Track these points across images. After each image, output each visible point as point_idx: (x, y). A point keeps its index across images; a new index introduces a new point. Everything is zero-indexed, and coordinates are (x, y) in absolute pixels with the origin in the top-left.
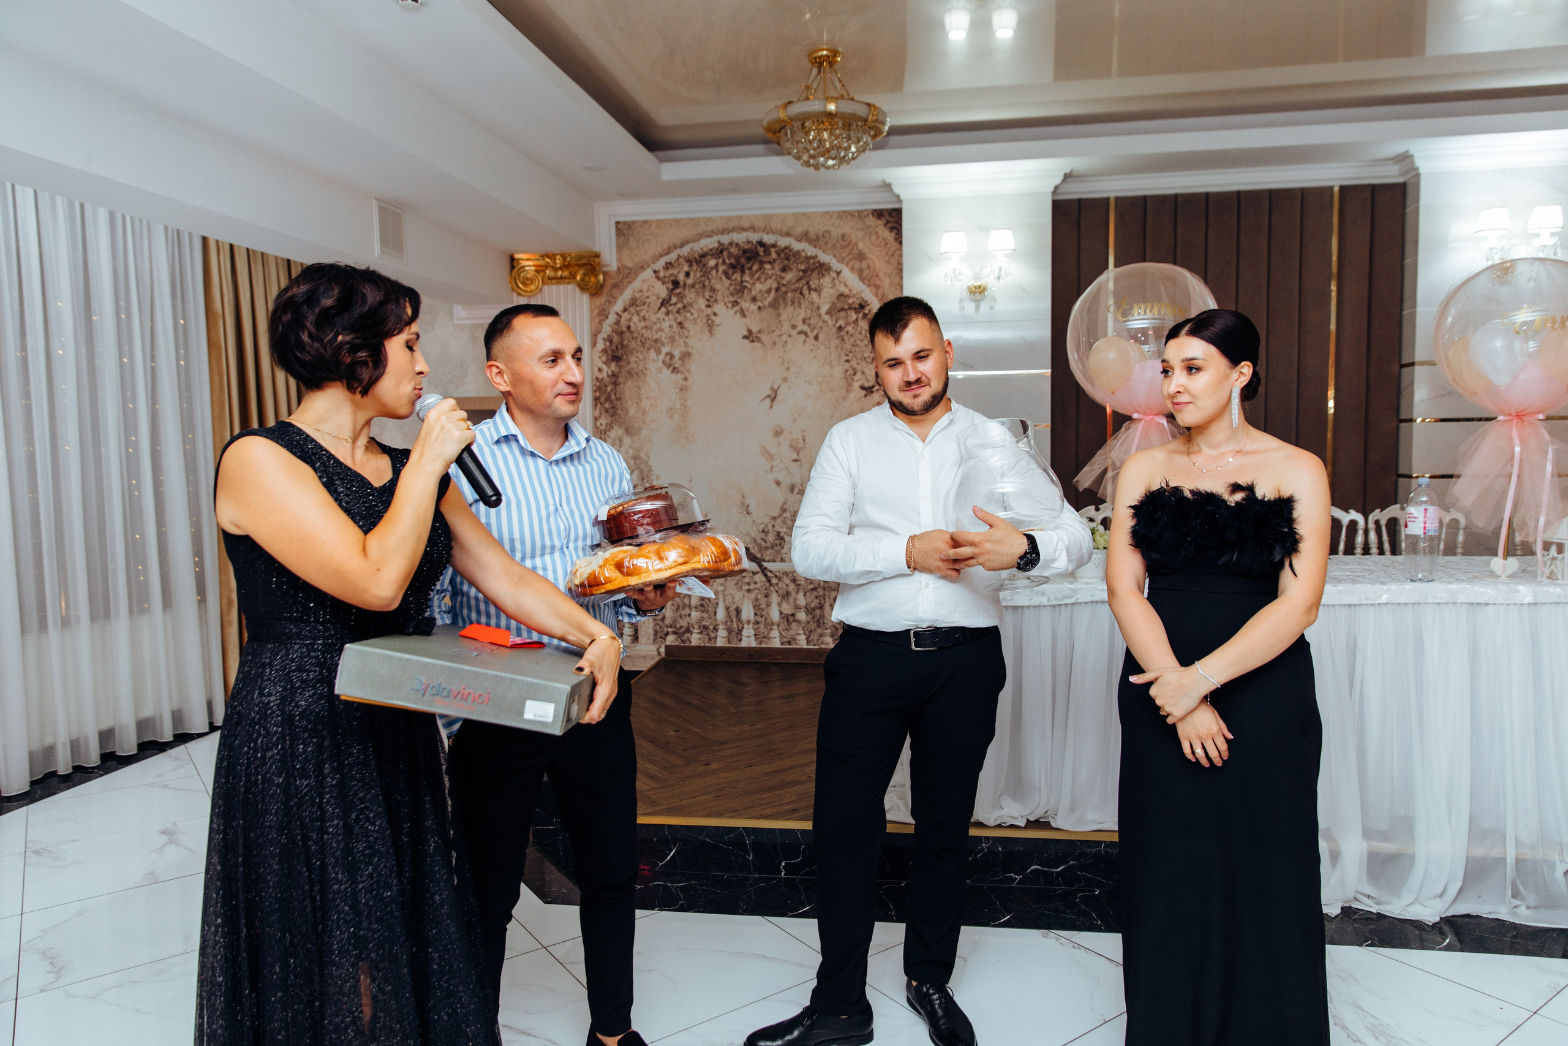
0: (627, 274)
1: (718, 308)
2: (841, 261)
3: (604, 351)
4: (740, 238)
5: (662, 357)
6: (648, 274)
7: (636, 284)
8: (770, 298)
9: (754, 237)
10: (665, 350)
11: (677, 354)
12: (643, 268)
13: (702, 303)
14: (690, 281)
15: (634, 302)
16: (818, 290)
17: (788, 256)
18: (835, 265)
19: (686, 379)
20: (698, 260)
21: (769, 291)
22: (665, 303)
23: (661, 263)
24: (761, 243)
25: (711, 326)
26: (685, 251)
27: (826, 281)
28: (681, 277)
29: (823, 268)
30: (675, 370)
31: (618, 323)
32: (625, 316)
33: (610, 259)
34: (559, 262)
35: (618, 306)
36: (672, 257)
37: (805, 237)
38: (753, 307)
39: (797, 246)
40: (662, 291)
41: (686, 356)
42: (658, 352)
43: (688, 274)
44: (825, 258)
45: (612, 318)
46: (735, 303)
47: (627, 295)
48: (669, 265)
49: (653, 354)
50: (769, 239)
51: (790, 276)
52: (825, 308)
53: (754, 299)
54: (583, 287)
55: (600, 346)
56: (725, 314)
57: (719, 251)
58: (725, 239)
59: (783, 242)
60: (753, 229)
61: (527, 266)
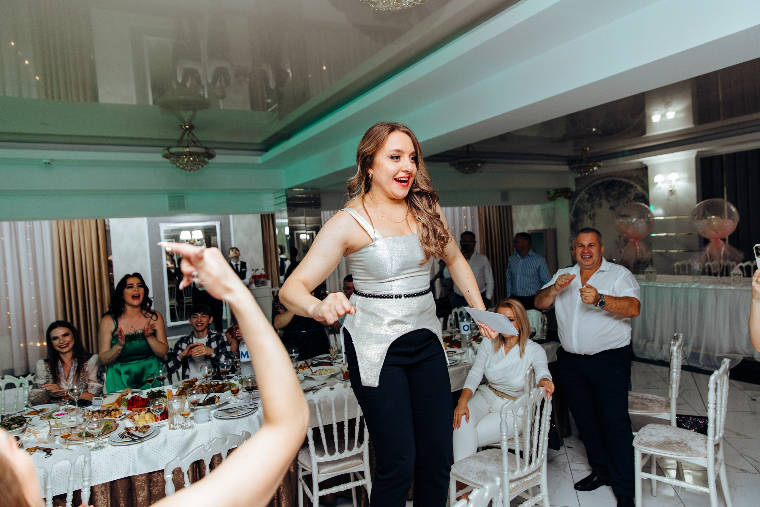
0: (578, 192)
1: (602, 200)
2: (636, 183)
3: (573, 214)
4: (607, 179)
5: (588, 215)
6: (583, 192)
7: (581, 195)
8: (616, 196)
9: (612, 179)
10: (589, 213)
11: (592, 214)
12: (582, 190)
13: (598, 199)
14: (595, 193)
15: (580, 200)
16: (630, 193)
17: (621, 183)
18: (635, 185)
19: (594, 221)
20: (596, 187)
21: (616, 194)
22: (588, 200)
23: (586, 189)
24: (613, 180)
25: (600, 206)
26: (593, 184)
27: (632, 190)
28: (592, 192)
29: (631, 186)
30: (591, 219)
31: (576, 206)
32: (578, 204)
33: (573, 188)
34: (560, 191)
35: (576, 201)
36: (589, 187)
37: (626, 177)
38: (612, 199)
39: (624, 180)
40: (587, 196)
41: (594, 215)
42: (587, 214)
43: (594, 191)
44: (632, 183)
45: (575, 205)
46: (607, 199)
47: (578, 198)
48: (589, 189)
49: (585, 215)
50: (616, 179)
51: (622, 189)
52: (632, 198)
53: (612, 197)
54: (566, 197)
55: (572, 213)
56: (604, 202)
57: (602, 184)
58: (604, 180)
59: (620, 179)
60: (611, 176)
61: (552, 193)
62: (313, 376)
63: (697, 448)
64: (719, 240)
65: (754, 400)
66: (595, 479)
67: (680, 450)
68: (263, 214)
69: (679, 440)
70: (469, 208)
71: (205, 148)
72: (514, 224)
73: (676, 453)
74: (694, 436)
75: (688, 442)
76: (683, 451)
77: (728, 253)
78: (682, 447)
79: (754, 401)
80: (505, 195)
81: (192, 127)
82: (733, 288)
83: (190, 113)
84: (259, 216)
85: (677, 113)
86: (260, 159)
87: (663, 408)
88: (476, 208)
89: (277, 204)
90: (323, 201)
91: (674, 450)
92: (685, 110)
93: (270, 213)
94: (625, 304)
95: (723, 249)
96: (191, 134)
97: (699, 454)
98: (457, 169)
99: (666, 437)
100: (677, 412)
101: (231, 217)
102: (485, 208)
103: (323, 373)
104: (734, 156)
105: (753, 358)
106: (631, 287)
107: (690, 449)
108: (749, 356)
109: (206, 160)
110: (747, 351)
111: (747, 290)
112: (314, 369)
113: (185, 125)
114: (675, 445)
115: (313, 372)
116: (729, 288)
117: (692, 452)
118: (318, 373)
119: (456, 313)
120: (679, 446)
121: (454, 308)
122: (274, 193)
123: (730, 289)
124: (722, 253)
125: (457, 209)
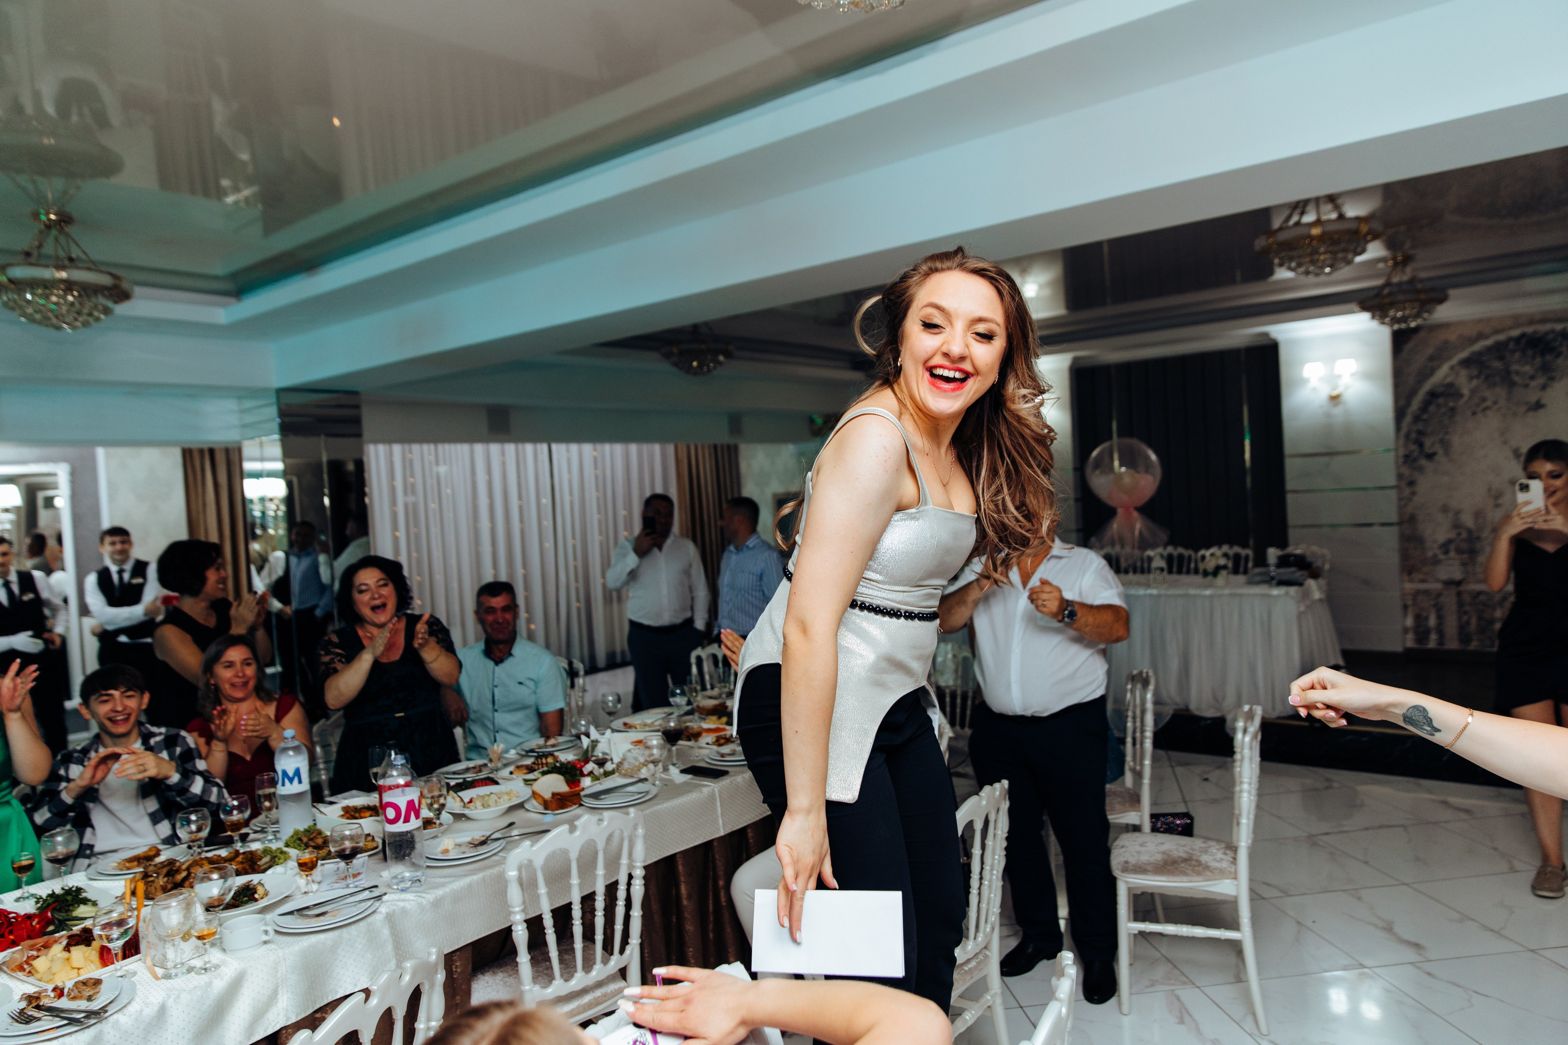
61: (819, 421)
62: (466, 812)
63: (1218, 865)
64: (1132, 509)
65: (1206, 780)
66: (1030, 950)
67: (1193, 871)
68: (186, 446)
69: (1184, 856)
70: (657, 448)
71: (111, 274)
72: (743, 480)
73: (1189, 878)
74: (1203, 845)
75: (1199, 856)
76: (1199, 874)
77: (1146, 534)
78: (1195, 866)
79: (1205, 782)
80: (735, 423)
81: (65, 219)
82: (1154, 592)
83: (59, 183)
84: (176, 455)
85: (1041, 287)
86: (224, 313)
87: (1127, 804)
88: (670, 449)
89: (244, 426)
90: (370, 420)
91: (1184, 874)
92: (1052, 284)
93: (206, 447)
94: (1108, 617)
95: (1138, 526)
96: (62, 240)
97: (1222, 874)
98: (676, 365)
99: (1164, 853)
100: (1151, 809)
101: (100, 452)
102: (688, 448)
103: (491, 802)
104: (1127, 368)
105: (1187, 709)
106: (1112, 588)
107: (1207, 868)
108: (1182, 707)
109: (110, 304)
110: (1178, 700)
111: (1176, 596)
112: (466, 795)
113: (47, 214)
114: (1183, 865)
115: (466, 800)
116: (1149, 592)
117: (1211, 871)
118: (478, 804)
119: (699, 660)
120: (1190, 865)
121: (695, 648)
122: (240, 398)
123: (1151, 595)
124: (1137, 532)
125: (633, 448)
